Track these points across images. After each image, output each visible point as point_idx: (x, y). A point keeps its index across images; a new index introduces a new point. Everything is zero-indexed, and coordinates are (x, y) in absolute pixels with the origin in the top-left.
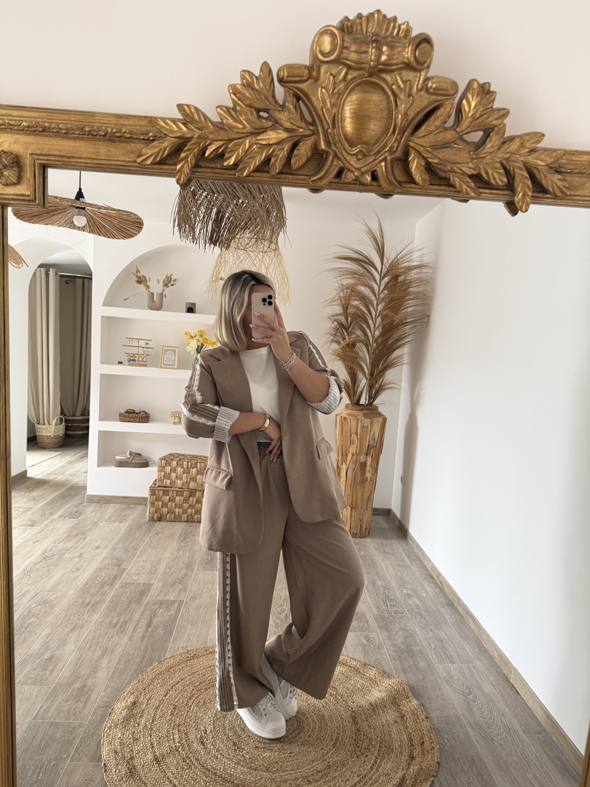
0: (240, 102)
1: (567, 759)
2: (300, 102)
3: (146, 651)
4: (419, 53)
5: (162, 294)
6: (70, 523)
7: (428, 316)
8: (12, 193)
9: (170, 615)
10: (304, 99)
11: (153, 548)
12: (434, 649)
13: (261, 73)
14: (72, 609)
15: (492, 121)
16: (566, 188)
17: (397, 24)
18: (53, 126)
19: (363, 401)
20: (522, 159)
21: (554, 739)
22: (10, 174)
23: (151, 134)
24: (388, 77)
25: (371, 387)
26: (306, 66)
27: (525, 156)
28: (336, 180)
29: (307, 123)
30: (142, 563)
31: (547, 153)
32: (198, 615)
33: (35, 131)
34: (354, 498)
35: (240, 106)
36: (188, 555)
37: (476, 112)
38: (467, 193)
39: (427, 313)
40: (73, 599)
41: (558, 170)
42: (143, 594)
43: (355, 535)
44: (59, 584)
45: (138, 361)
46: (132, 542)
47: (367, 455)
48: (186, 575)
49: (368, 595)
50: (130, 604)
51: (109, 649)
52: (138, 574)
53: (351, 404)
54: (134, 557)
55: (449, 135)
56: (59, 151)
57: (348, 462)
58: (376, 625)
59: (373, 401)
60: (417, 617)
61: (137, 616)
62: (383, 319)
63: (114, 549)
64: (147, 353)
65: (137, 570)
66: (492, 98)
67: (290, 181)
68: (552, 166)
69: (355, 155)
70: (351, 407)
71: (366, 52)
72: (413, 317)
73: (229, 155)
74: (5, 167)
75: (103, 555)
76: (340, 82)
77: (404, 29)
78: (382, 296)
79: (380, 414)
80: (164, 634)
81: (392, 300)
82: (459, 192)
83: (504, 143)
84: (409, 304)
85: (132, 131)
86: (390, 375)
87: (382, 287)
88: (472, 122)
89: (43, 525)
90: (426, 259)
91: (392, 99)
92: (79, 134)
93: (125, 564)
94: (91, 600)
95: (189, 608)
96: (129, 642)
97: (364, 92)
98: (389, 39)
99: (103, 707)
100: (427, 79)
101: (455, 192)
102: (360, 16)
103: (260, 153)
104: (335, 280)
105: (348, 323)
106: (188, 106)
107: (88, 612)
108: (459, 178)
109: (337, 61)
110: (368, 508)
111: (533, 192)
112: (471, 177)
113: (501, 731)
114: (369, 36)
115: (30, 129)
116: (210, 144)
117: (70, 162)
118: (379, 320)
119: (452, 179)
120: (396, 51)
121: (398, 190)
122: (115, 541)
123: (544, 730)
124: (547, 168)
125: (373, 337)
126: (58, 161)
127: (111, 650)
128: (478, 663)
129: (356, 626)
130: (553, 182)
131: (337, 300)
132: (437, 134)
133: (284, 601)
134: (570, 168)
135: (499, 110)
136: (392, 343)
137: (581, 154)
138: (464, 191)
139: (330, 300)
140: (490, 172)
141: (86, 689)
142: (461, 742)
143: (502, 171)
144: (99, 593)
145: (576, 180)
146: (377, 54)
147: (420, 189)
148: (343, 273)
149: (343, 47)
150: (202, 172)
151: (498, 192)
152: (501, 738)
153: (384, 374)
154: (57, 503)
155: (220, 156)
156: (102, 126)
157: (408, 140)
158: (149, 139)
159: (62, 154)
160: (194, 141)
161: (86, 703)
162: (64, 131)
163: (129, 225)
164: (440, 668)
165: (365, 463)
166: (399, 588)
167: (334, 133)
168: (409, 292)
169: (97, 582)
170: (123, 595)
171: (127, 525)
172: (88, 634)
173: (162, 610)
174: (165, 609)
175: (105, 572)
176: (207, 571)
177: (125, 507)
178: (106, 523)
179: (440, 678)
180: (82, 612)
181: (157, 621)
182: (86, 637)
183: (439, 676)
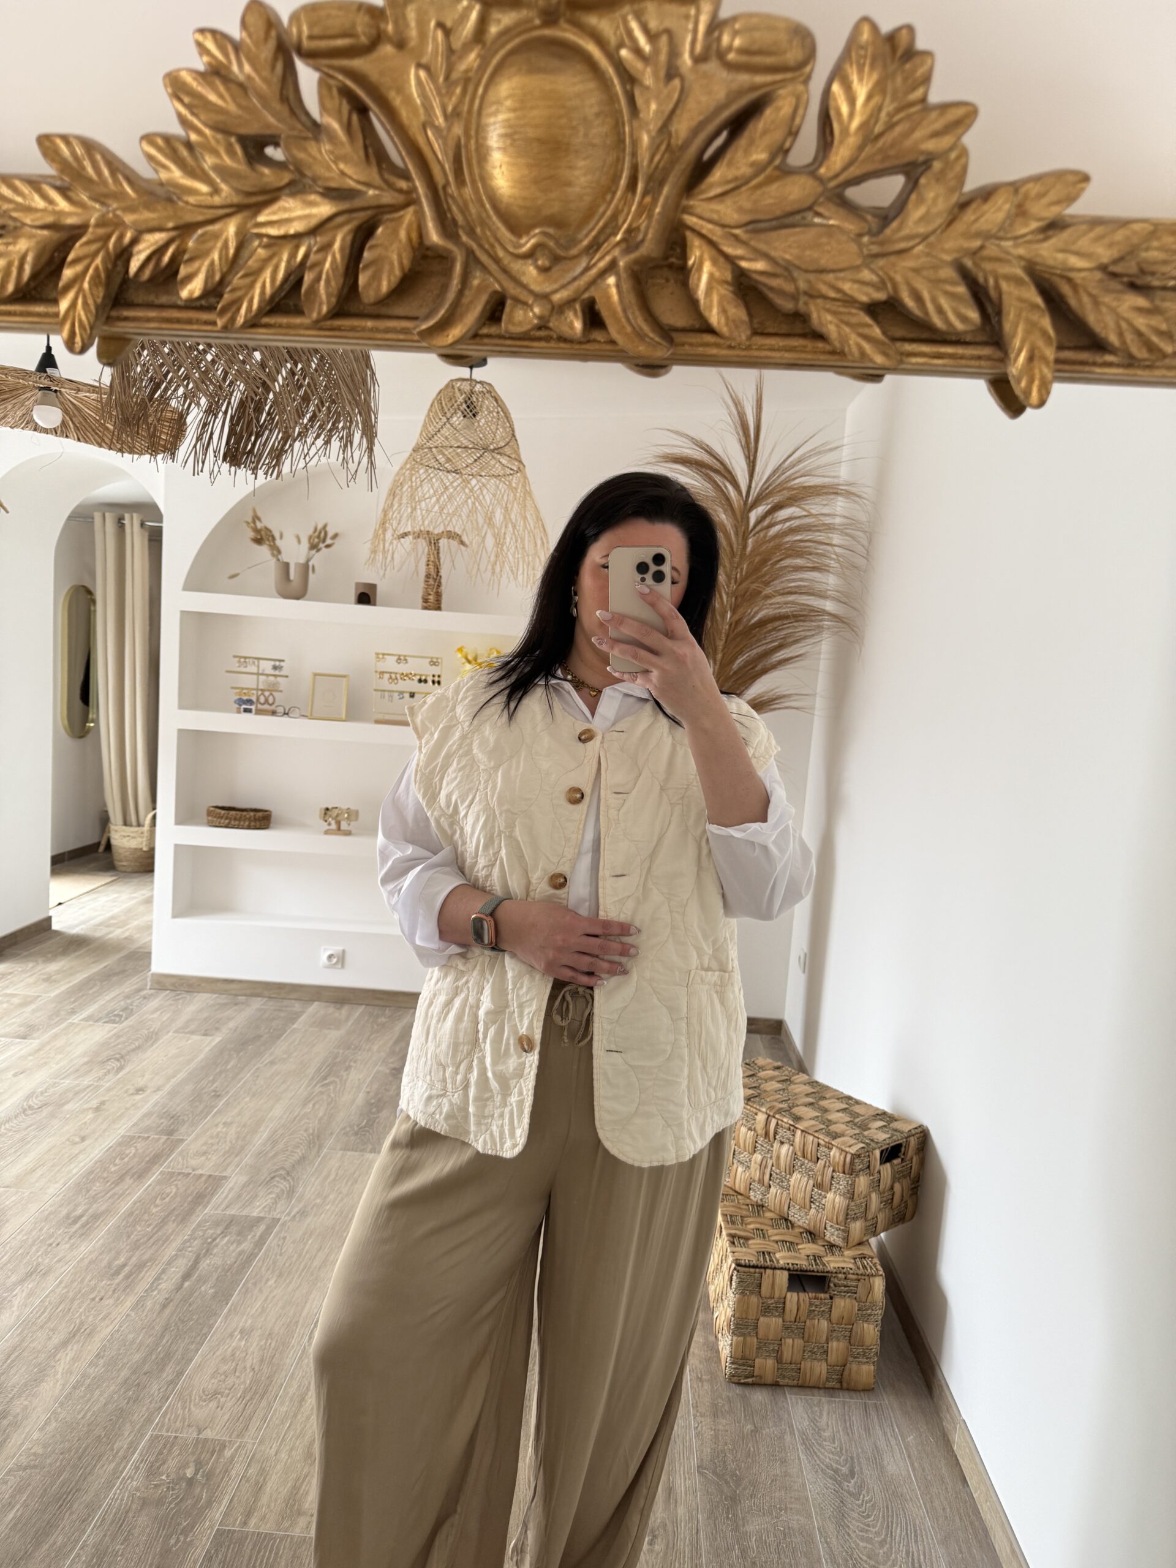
3: (162, 1336)
5: (306, 566)
6: (101, 1033)
9: (240, 1254)
11: (254, 1095)
14: (41, 1229)
30: (219, 1130)
32: (300, 1255)
36: (321, 1114)
40: (51, 1206)
42: (200, 1199)
44: (33, 1170)
45: (259, 702)
46: (213, 1081)
48: (303, 1159)
50: (164, 1222)
51: (85, 1327)
52: (205, 1153)
54: (208, 1113)
61: (170, 1251)
63: (173, 1094)
64: (275, 687)
65: (205, 1144)
75: (147, 1108)
80: (214, 1296)
89: (46, 1037)
93: (184, 1129)
94: (86, 1211)
95: (284, 1238)
96: (133, 1314)
107: (70, 1238)
122: (182, 1076)
127: (88, 1331)
132: (759, 186)
144: (108, 1195)
154: (91, 988)
164: (796, 1407)
169: (113, 1169)
170: (158, 1201)
171: (218, 1039)
172: (52, 1291)
173: (227, 1239)
174: (233, 1239)
175: (139, 1145)
176: (349, 1153)
177: (225, 1001)
178: (176, 1035)
179: (792, 1433)
180: (57, 1238)
181: (209, 1265)
182: (47, 1297)
183: (791, 1426)
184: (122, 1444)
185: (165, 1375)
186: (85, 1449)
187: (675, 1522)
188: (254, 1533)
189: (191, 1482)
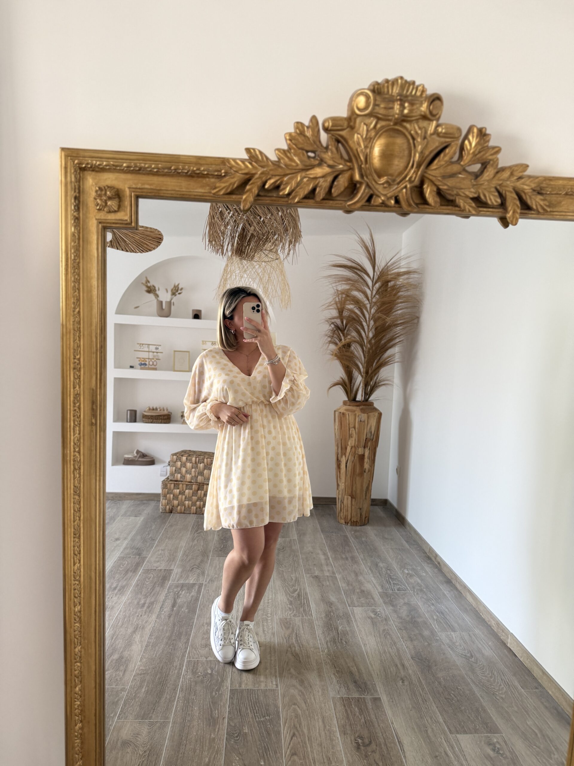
0: (294, 146)
1: (562, 709)
2: (340, 145)
3: (174, 627)
4: (433, 108)
5: (170, 302)
7: (418, 318)
8: (113, 218)
9: (192, 596)
10: (344, 143)
11: (169, 538)
12: (436, 620)
13: (311, 124)
15: (488, 156)
16: (546, 206)
17: (415, 86)
18: (147, 166)
19: (359, 397)
20: (512, 184)
21: (550, 693)
22: (113, 203)
23: (223, 171)
24: (408, 125)
25: (366, 385)
26: (345, 119)
27: (514, 182)
28: (367, 204)
29: (346, 161)
30: (160, 552)
31: (531, 179)
33: (133, 170)
34: (354, 489)
35: (294, 149)
36: (202, 544)
37: (476, 150)
38: (469, 211)
39: (417, 315)
41: (540, 192)
42: (165, 578)
43: (354, 524)
45: (149, 364)
46: (149, 534)
47: (364, 447)
48: (202, 561)
49: (371, 575)
50: (153, 588)
51: (140, 626)
52: (158, 561)
53: (349, 400)
54: (152, 547)
55: (455, 168)
56: (150, 185)
57: (347, 454)
58: (381, 600)
59: (369, 398)
60: (419, 593)
61: (162, 597)
62: (375, 322)
63: (133, 540)
64: (157, 358)
65: (157, 558)
66: (487, 139)
67: (330, 205)
68: (535, 189)
69: (383, 184)
70: (348, 403)
71: (392, 108)
72: (404, 319)
73: (285, 186)
74: (110, 198)
75: (124, 545)
76: (372, 129)
77: (420, 90)
78: (374, 300)
79: (375, 409)
80: (189, 612)
81: (383, 304)
82: (463, 211)
83: (497, 173)
84: (399, 307)
85: (208, 169)
86: (384, 373)
87: (374, 292)
88: (472, 158)
90: (414, 266)
91: (411, 141)
92: (167, 172)
93: (144, 553)
94: (118, 585)
95: (208, 590)
96: (158, 620)
97: (391, 137)
98: (410, 98)
99: (141, 675)
100: (438, 126)
101: (460, 210)
102: (387, 81)
103: (308, 185)
104: (331, 286)
105: (343, 325)
106: (254, 149)
107: (116, 595)
108: (463, 200)
109: (370, 115)
110: (367, 498)
111: (521, 209)
112: (473, 199)
113: (502, 686)
114: (393, 96)
115: (129, 169)
116: (270, 179)
117: (159, 193)
118: (372, 323)
119: (457, 201)
120: (415, 107)
121: (415, 210)
122: (133, 533)
123: (540, 685)
124: (531, 191)
125: (367, 337)
126: (150, 193)
127: (142, 627)
128: (477, 631)
129: (363, 602)
130: (536, 202)
131: (334, 304)
132: (446, 166)
133: (296, 582)
134: (550, 190)
135: (494, 148)
136: (385, 343)
137: (557, 180)
138: (467, 210)
139: (327, 305)
140: (487, 195)
141: (123, 660)
142: (466, 697)
143: (496, 194)
144: (124, 579)
145: (554, 198)
146: (401, 109)
147: (432, 209)
148: (338, 280)
149: (375, 105)
150: (262, 200)
151: (494, 210)
152: (502, 693)
153: (379, 372)
155: (277, 187)
156: (185, 166)
157: (424, 172)
158: (221, 175)
159: (152, 187)
160: (257, 176)
161: (125, 671)
162: (155, 170)
163: (150, 240)
164: (443, 636)
165: (363, 456)
166: (401, 569)
167: (366, 168)
168: (399, 296)
169: (121, 569)
170: (147, 580)
171: (142, 518)
172: (118, 614)
173: (184, 592)
174: (187, 591)
175: (128, 560)
176: (221, 558)
177: (139, 503)
178: (122, 517)
179: (444, 644)
180: (110, 595)
181: (181, 601)
182: (117, 616)
183: (443, 642)
184: (177, 663)
185: (182, 640)
186: (162, 667)
187: (409, 675)
188: (245, 689)
189: (211, 674)
